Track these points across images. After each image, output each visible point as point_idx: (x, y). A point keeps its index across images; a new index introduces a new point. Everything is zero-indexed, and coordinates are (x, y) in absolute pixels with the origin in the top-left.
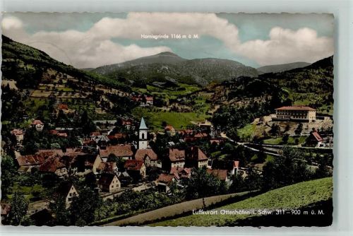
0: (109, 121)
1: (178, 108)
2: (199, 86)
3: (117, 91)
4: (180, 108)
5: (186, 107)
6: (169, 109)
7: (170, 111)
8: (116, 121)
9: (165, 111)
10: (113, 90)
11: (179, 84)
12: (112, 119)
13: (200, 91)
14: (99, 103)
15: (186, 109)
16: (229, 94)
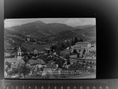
0: (11, 48)
1: (40, 43)
2: (51, 34)
3: (16, 36)
4: (41, 43)
5: (43, 42)
6: (36, 43)
7: (37, 44)
8: (14, 48)
9: (35, 44)
10: (15, 35)
11: (43, 33)
12: (13, 47)
13: (50, 36)
14: (8, 41)
15: (43, 43)
16: (62, 37)
